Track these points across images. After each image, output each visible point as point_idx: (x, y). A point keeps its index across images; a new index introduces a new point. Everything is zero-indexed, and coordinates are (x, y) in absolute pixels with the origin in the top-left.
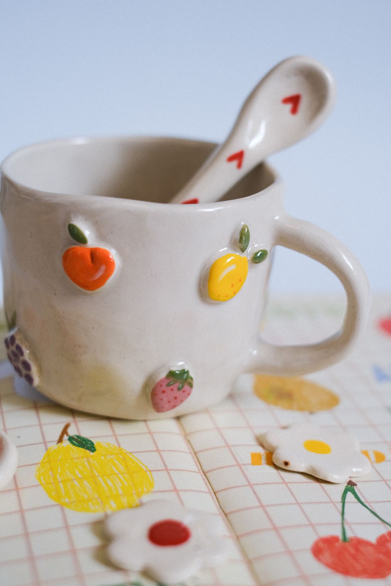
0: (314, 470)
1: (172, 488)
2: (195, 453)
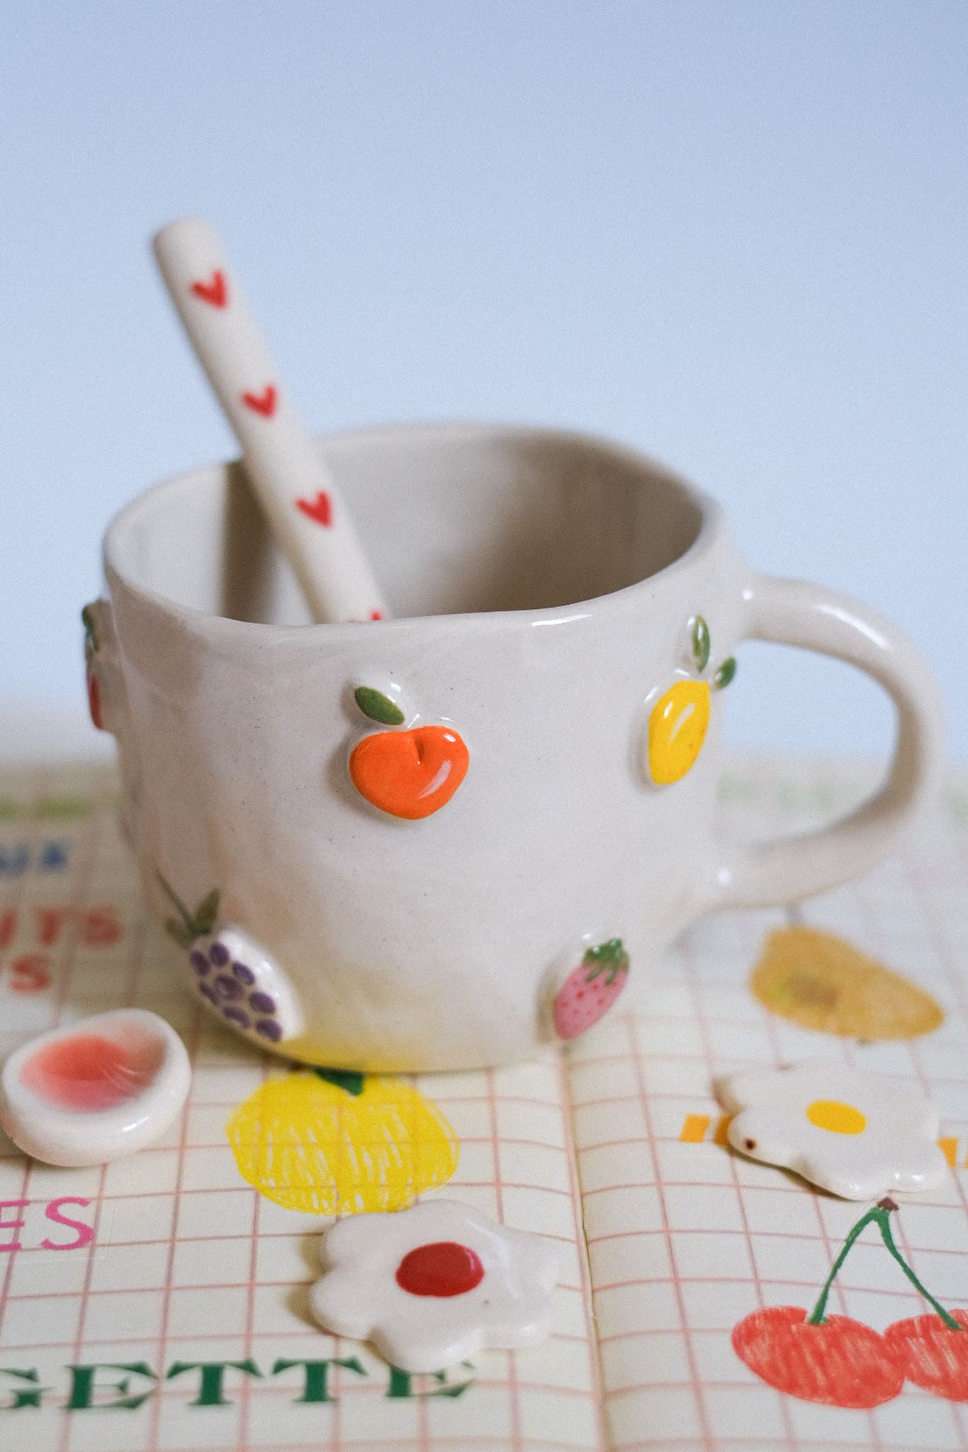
0: (805, 1164)
1: (491, 1179)
2: (571, 1109)
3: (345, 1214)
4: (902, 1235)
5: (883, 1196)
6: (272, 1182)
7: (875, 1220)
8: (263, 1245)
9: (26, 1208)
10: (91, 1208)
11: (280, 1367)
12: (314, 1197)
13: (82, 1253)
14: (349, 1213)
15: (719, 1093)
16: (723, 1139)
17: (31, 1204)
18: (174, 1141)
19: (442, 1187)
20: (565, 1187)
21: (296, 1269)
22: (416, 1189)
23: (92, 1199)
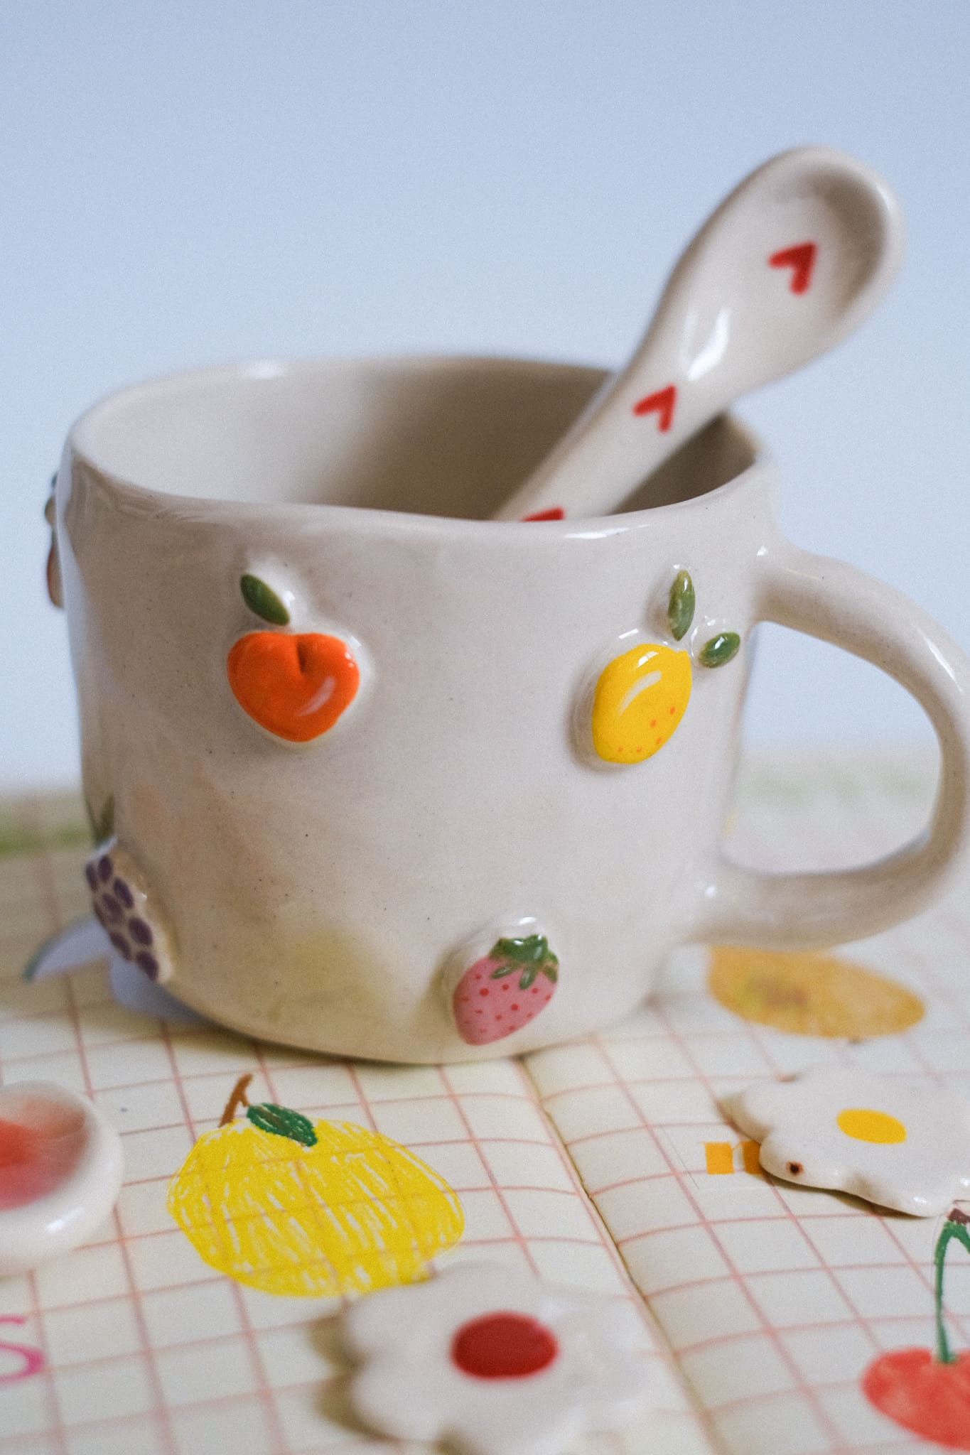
0: (863, 1184)
1: (509, 1234)
2: (565, 1147)
6: (247, 1267)
7: (955, 1236)
8: (262, 1343)
10: (30, 1324)
12: (306, 1277)
14: (358, 1295)
15: (730, 1118)
16: (756, 1167)
18: (109, 1233)
19: (454, 1248)
22: (426, 1254)
23: (28, 1314)
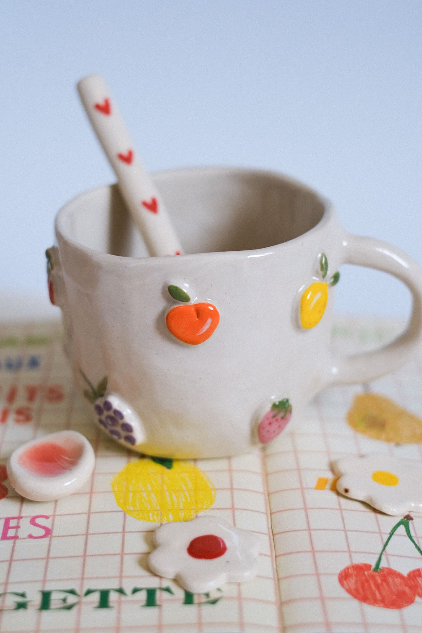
0: (371, 499)
1: (230, 506)
2: (266, 475)
3: (164, 523)
4: (415, 531)
5: (406, 514)
6: (132, 508)
7: (403, 525)
8: (127, 536)
9: (21, 520)
10: (50, 519)
11: (135, 591)
12: (151, 515)
13: (46, 541)
14: (166, 522)
15: (333, 468)
16: (334, 488)
17: (23, 519)
18: (88, 490)
19: (207, 510)
20: (263, 510)
21: (142, 547)
22: (197, 511)
23: (51, 516)
